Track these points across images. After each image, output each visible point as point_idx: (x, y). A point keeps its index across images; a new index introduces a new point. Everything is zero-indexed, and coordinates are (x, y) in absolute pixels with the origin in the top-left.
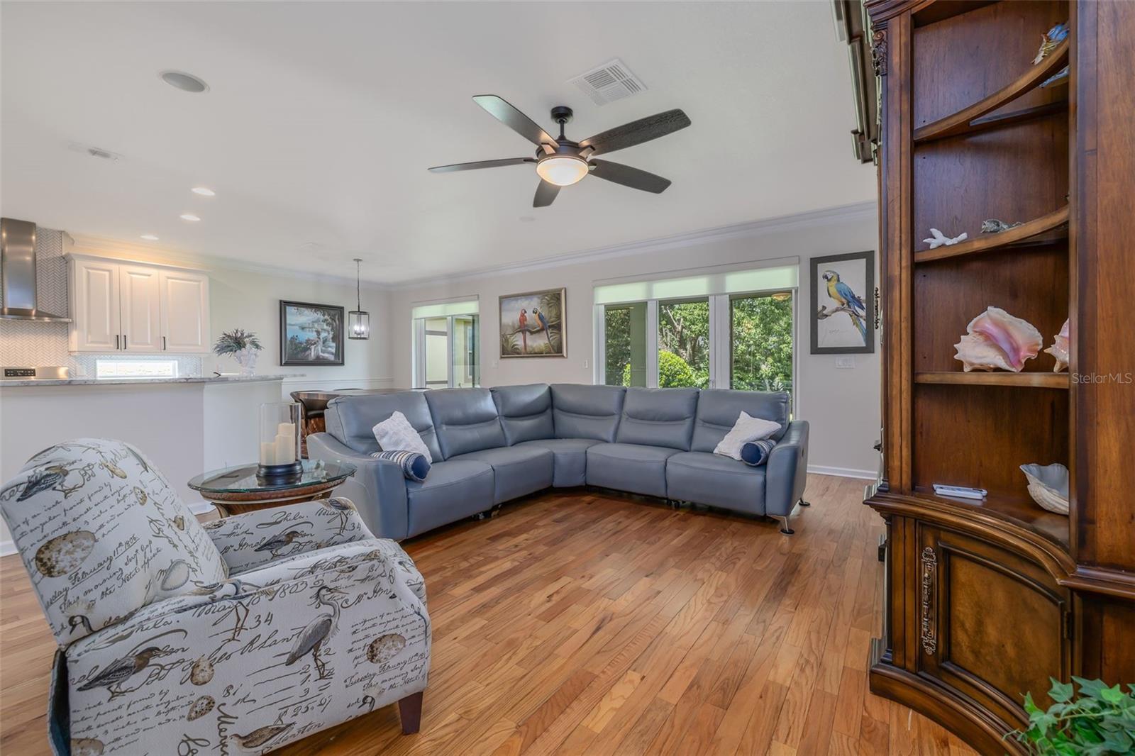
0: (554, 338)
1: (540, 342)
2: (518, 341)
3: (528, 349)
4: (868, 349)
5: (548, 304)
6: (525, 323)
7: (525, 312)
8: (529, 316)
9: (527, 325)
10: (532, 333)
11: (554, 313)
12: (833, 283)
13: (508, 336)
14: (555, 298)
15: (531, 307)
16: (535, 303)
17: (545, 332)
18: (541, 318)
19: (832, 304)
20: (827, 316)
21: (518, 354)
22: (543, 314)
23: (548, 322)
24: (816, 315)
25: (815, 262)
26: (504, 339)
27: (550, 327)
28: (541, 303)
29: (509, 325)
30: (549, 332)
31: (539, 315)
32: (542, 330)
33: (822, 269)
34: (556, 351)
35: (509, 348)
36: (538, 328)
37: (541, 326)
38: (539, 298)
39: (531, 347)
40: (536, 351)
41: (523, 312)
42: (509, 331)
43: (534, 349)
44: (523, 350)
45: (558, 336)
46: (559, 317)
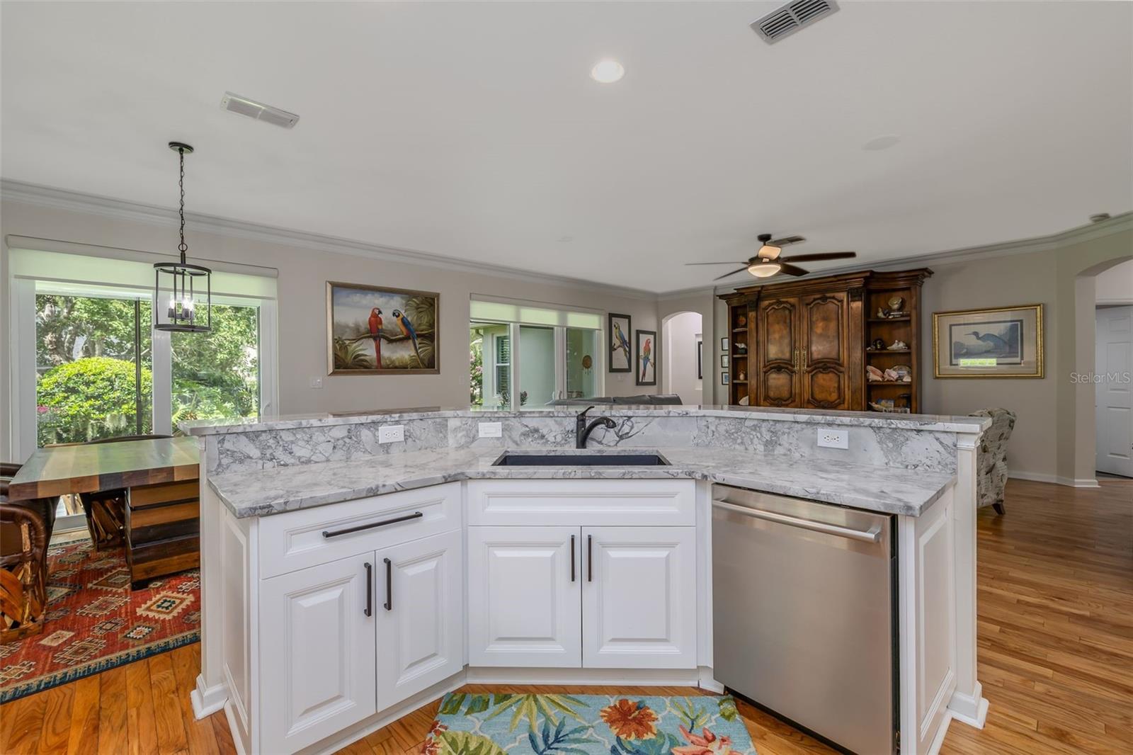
0: (424, 351)
1: (404, 353)
2: (368, 350)
3: (383, 362)
4: (629, 370)
5: (417, 309)
6: (380, 327)
7: (380, 312)
8: (386, 318)
9: (382, 330)
10: (390, 341)
11: (425, 320)
12: (618, 330)
13: (347, 342)
14: (428, 303)
15: (390, 309)
16: (397, 303)
17: (411, 341)
18: (405, 323)
19: (616, 342)
20: (615, 349)
21: (366, 367)
22: (409, 319)
23: (417, 330)
24: (611, 349)
25: (611, 316)
26: (340, 346)
27: (419, 336)
28: (407, 305)
29: (348, 327)
30: (417, 342)
31: (402, 319)
32: (406, 338)
33: (614, 320)
34: (429, 364)
35: (349, 359)
36: (401, 336)
37: (405, 334)
38: (402, 298)
39: (389, 359)
40: (397, 364)
41: (377, 312)
42: (348, 335)
43: (393, 362)
44: (375, 363)
45: (429, 348)
46: (432, 326)
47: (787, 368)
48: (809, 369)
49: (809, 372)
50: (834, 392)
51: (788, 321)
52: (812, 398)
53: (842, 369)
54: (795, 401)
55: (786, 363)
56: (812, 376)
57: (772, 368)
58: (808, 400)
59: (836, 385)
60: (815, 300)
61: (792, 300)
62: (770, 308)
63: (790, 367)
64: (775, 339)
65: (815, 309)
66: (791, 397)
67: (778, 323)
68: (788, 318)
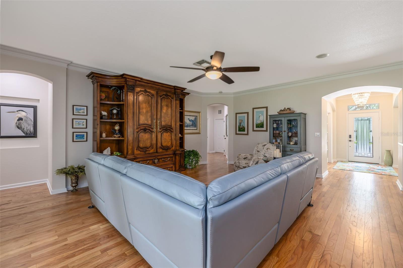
47: (149, 130)
48: (160, 130)
49: (160, 132)
50: (170, 142)
51: (150, 103)
52: (161, 146)
53: (172, 130)
54: (153, 148)
55: (149, 127)
56: (161, 134)
57: (141, 130)
58: (160, 147)
59: (170, 138)
60: (163, 95)
61: (152, 92)
62: (141, 93)
63: (151, 129)
64: (143, 112)
65: (163, 100)
66: (151, 146)
67: (145, 103)
68: (150, 101)
